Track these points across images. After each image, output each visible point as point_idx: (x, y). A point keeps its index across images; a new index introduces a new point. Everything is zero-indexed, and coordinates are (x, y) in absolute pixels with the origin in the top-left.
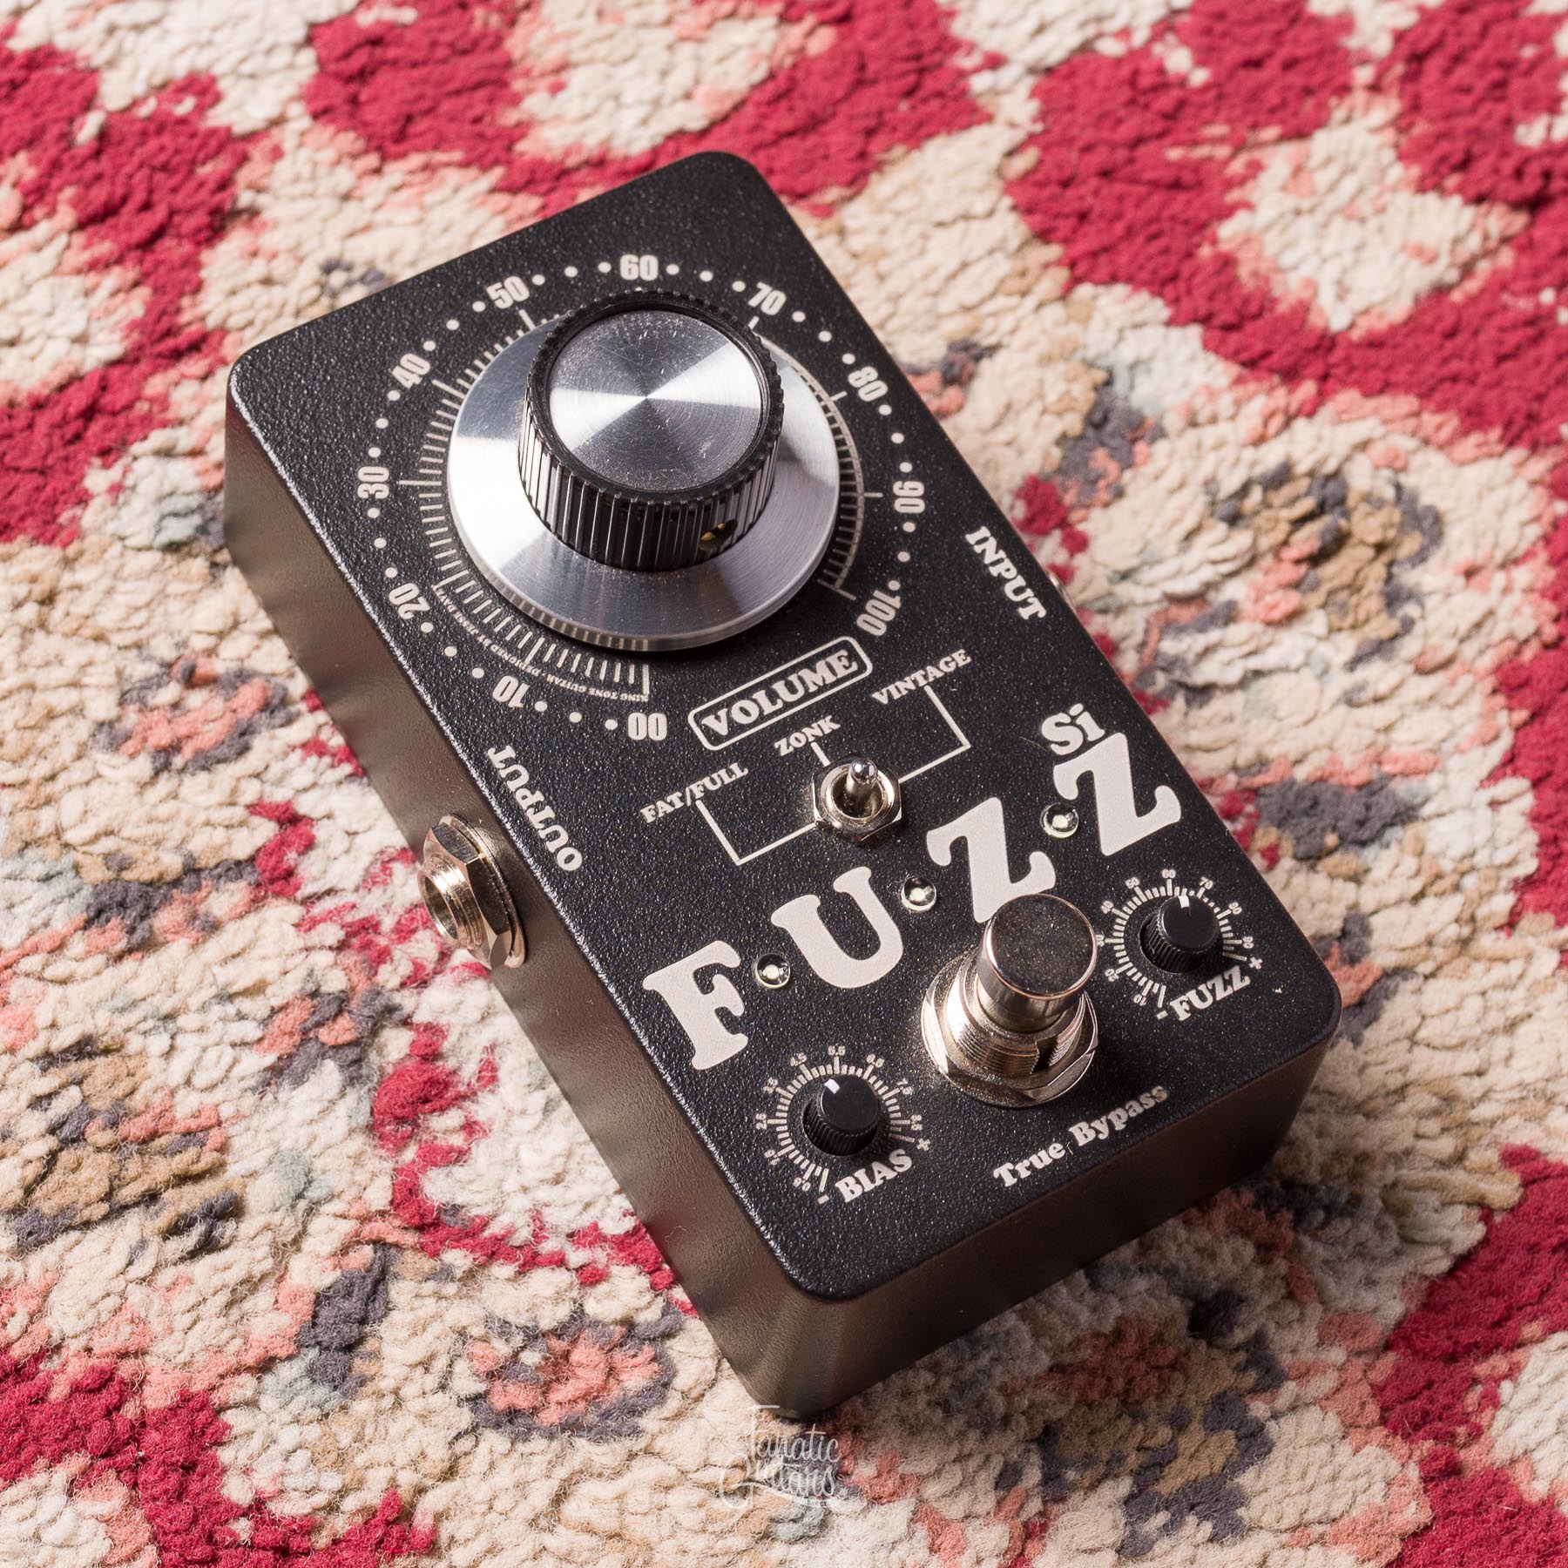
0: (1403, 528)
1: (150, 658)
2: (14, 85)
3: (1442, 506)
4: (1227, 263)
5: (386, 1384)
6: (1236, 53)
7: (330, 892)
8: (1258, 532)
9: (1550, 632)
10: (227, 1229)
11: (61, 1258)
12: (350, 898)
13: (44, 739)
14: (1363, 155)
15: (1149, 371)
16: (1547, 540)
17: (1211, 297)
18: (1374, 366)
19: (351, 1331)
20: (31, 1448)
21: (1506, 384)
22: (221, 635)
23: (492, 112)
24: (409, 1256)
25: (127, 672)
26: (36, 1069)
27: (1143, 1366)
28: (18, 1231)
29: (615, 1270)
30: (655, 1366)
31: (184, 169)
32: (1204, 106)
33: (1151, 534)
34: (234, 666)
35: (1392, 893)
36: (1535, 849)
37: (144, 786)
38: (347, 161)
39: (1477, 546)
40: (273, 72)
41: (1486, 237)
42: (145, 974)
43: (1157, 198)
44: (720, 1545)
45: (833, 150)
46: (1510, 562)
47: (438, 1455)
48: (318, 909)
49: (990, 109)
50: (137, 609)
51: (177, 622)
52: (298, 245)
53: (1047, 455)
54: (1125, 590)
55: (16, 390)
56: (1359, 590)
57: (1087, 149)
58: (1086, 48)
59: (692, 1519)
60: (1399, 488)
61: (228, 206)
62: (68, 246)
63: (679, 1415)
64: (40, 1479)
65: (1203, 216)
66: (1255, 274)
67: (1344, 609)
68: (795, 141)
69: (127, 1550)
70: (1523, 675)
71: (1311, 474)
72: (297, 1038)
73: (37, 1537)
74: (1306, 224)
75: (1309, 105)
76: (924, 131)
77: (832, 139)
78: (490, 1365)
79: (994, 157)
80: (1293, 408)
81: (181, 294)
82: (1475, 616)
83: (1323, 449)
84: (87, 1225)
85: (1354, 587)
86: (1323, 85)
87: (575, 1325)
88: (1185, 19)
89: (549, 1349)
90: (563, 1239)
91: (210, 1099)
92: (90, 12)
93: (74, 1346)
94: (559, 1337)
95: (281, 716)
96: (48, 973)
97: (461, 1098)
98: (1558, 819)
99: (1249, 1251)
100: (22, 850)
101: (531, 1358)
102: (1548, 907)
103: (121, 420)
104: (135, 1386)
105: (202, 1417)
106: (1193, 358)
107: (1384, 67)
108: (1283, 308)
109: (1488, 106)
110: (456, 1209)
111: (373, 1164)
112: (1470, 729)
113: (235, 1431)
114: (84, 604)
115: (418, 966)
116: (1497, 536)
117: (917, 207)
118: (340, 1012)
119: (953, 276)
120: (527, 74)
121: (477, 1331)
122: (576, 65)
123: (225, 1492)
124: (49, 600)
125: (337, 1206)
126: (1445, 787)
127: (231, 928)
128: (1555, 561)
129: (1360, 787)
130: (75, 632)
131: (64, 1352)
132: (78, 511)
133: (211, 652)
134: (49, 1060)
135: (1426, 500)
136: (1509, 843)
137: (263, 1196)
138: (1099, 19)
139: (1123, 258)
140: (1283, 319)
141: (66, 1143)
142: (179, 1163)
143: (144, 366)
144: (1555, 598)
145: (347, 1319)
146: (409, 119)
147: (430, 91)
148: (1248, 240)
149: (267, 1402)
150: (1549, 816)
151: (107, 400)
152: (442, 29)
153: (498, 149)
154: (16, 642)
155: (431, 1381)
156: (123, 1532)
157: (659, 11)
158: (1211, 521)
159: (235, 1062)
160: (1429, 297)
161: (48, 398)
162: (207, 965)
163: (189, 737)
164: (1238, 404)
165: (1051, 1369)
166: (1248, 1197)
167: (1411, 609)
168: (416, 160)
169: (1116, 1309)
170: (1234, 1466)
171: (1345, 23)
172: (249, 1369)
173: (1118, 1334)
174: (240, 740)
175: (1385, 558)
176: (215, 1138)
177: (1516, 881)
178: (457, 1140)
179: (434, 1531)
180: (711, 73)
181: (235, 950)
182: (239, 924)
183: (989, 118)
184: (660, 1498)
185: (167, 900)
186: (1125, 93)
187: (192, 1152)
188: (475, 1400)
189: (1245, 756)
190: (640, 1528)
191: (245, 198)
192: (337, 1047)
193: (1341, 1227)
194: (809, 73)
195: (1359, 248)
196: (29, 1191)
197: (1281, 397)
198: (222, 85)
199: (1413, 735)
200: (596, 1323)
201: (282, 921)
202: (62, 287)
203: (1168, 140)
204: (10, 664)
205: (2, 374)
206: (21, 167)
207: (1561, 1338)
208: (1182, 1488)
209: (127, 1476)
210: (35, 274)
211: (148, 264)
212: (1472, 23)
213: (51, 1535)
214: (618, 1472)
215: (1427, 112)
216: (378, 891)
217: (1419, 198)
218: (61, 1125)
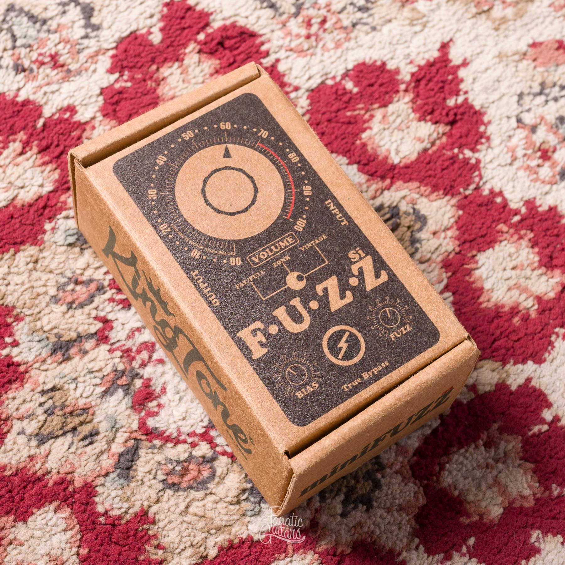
0: (415, 221)
1: (65, 277)
2: (19, 111)
3: (426, 214)
4: (364, 145)
5: (139, 478)
6: (366, 83)
7: (118, 341)
9: (457, 249)
10: (95, 438)
11: (50, 446)
12: (123, 342)
13: (37, 302)
14: (403, 111)
16: (456, 222)
17: (360, 156)
18: (407, 174)
19: (129, 464)
20: (44, 500)
21: (445, 177)
22: (84, 269)
24: (144, 442)
25: (59, 281)
26: (40, 395)
28: (38, 440)
29: (200, 443)
30: (211, 470)
31: (68, 134)
32: (357, 99)
34: (88, 278)
37: (64, 314)
39: (436, 225)
40: (91, 103)
41: (438, 134)
42: (67, 368)
43: (344, 127)
44: (232, 518)
46: (447, 229)
47: (154, 496)
48: (114, 347)
50: (61, 263)
51: (72, 266)
55: (24, 201)
56: (403, 240)
57: (324, 113)
58: (323, 83)
59: (223, 511)
60: (414, 209)
62: (36, 158)
63: (219, 483)
64: (47, 508)
65: (357, 131)
66: (372, 148)
69: (71, 526)
70: (449, 262)
71: (389, 207)
72: (111, 383)
73: (47, 524)
74: (387, 133)
75: (387, 97)
78: (167, 471)
80: (384, 187)
82: (436, 246)
83: (392, 199)
84: (57, 437)
86: (390, 91)
87: (190, 458)
88: (351, 72)
89: (183, 466)
90: (186, 435)
91: (88, 400)
92: (39, 89)
93: (54, 471)
94: (186, 462)
95: (102, 291)
96: (41, 368)
97: (156, 397)
98: (460, 303)
100: (32, 334)
101: (178, 468)
103: (54, 208)
104: (71, 482)
105: (90, 489)
106: (355, 174)
107: (408, 84)
108: (380, 158)
109: (439, 94)
110: (156, 429)
111: (133, 417)
112: (435, 279)
113: (99, 493)
114: (46, 263)
115: (143, 361)
116: (442, 222)
118: (122, 376)
121: (163, 462)
122: (177, 97)
123: (97, 509)
124: (36, 262)
125: (124, 429)
127: (91, 352)
128: (458, 229)
130: (44, 271)
131: (52, 473)
132: (43, 236)
133: (82, 274)
134: (43, 392)
135: (422, 212)
137: (103, 427)
138: (326, 74)
139: (335, 145)
140: (380, 161)
141: (49, 415)
142: (82, 418)
143: (59, 193)
144: (458, 239)
145: (128, 460)
147: (136, 107)
148: (370, 138)
149: (107, 484)
150: (458, 303)
151: (49, 203)
152: (138, 88)
154: (28, 274)
155: (151, 476)
156: (69, 522)
157: (200, 79)
159: (94, 390)
160: (422, 152)
161: (33, 203)
162: (85, 363)
163: (77, 299)
164: (368, 187)
167: (418, 245)
170: (373, 491)
171: (397, 71)
174: (91, 299)
175: (411, 230)
176: (91, 411)
178: (156, 409)
179: (154, 518)
181: (93, 358)
182: (93, 351)
184: (215, 506)
185: (73, 346)
186: (334, 96)
187: (85, 415)
188: (163, 481)
190: (210, 514)
192: (122, 385)
195: (402, 139)
196: (40, 429)
197: (381, 184)
198: (77, 108)
200: (195, 457)
201: (105, 350)
202: (35, 171)
203: (347, 110)
204: (26, 281)
205: (20, 197)
206: (22, 136)
207: (463, 451)
208: (357, 497)
209: (70, 506)
210: (28, 167)
211: (59, 163)
212: (434, 69)
213: (50, 523)
214: (203, 499)
215: (421, 97)
216: (131, 340)
217: (419, 123)
218: (48, 410)
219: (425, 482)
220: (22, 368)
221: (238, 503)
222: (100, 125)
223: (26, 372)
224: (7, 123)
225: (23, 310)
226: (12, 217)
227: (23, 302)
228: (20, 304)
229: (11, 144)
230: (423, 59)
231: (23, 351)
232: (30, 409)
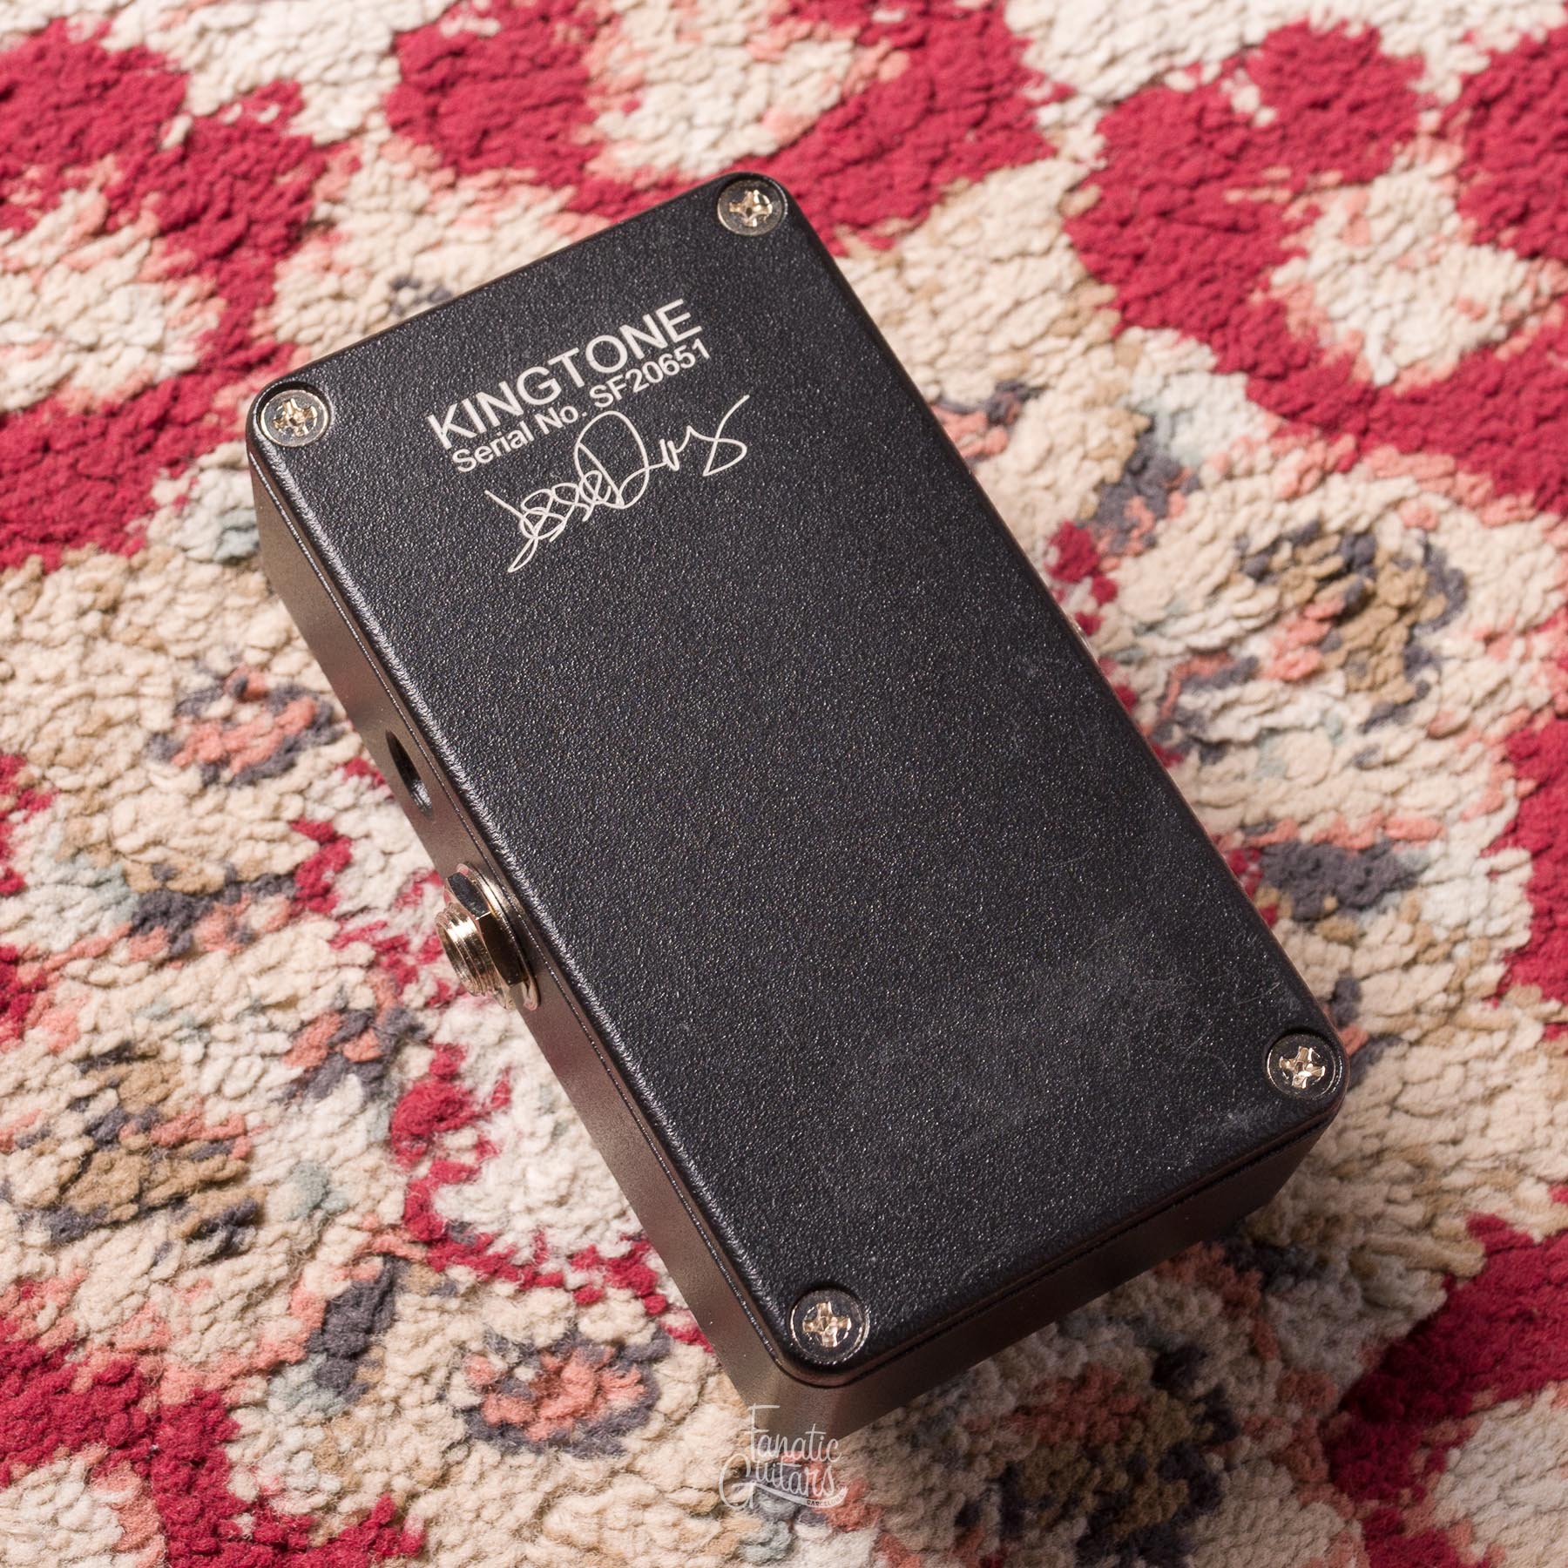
0: (1427, 590)
1: (206, 670)
2: (106, 86)
3: (1468, 569)
4: (1277, 310)
5: (387, 1393)
6: (1303, 94)
7: (364, 910)
8: (1286, 588)
9: (1563, 702)
10: (247, 1235)
11: (91, 1254)
12: (382, 916)
13: (100, 747)
14: (1421, 205)
15: (1191, 420)
17: (1258, 347)
18: (1413, 423)
19: (357, 1340)
20: (54, 1436)
21: (1543, 446)
22: (274, 651)
23: (566, 130)
24: (416, 1270)
25: (183, 683)
26: (77, 1070)
27: (1104, 1412)
28: (52, 1227)
29: (611, 1292)
30: (641, 1388)
31: (264, 179)
32: (1267, 147)
33: (1179, 586)
34: (284, 681)
35: (1384, 959)
36: (1528, 921)
37: (192, 798)
38: (422, 175)
39: (1499, 611)
40: (357, 80)
41: (1537, 294)
42: (183, 983)
43: (1213, 241)
44: (691, 1563)
45: (897, 180)
46: (1532, 628)
47: (432, 1462)
48: (352, 925)
49: (1056, 143)
50: (196, 621)
51: (233, 635)
52: (370, 261)
53: (1084, 501)
54: (1150, 642)
55: (92, 398)
56: (1380, 651)
57: (1148, 188)
58: (1155, 81)
59: (665, 1538)
60: (1428, 548)
61: (304, 219)
62: (149, 253)
63: (660, 1437)
64: (60, 1466)
65: (1258, 261)
66: (1304, 324)
67: (1362, 669)
68: (860, 169)
69: (137, 1538)
70: (1532, 745)
71: (1341, 532)
72: (323, 1052)
73: (54, 1520)
74: (1358, 274)
75: (1372, 150)
76: (988, 164)
77: (897, 168)
78: (486, 1379)
79: (1055, 193)
80: (1330, 463)
81: (254, 307)
82: (1490, 684)
83: (1355, 507)
84: (116, 1224)
85: (1375, 648)
86: (1387, 130)
87: (569, 1343)
88: (1258, 54)
89: (542, 1366)
90: (563, 1260)
91: (238, 1108)
92: (183, 14)
93: (98, 1340)
94: (553, 1354)
95: (326, 734)
96: (94, 977)
97: (475, 1117)
98: (1555, 891)
99: (1216, 1305)
100: (74, 857)
101: (525, 1374)
102: (1536, 979)
103: (190, 431)
104: (152, 1382)
105: (213, 1415)
106: (1235, 408)
107: (1450, 112)
108: (1328, 360)
109: (1549, 159)
110: (463, 1226)
111: (388, 1178)
112: (1475, 798)
113: (243, 1431)
114: (145, 616)
115: (442, 987)
116: (1520, 602)
117: (976, 242)
118: (365, 1029)
119: (1006, 314)
120: (603, 91)
121: (475, 1346)
122: (652, 84)
123: (231, 1488)
124: (112, 609)
125: (352, 1218)
126: (1446, 855)
127: (268, 940)
129: (1362, 851)
130: (136, 642)
131: (89, 1344)
132: (144, 521)
133: (264, 667)
134: (88, 1062)
135: (1455, 561)
136: (1504, 914)
137: (282, 1204)
138: (1171, 53)
139: (1175, 303)
140: (1327, 371)
141: (102, 1144)
142: (206, 1169)
143: (215, 378)
145: (354, 1328)
146: (485, 133)
147: (507, 106)
148: (1299, 288)
149: (275, 1404)
150: (1546, 889)
151: (178, 411)
152: (522, 42)
153: (569, 168)
154: (79, 650)
155: (430, 1392)
156: (133, 1521)
157: (737, 32)
158: (1239, 576)
159: (264, 1072)
160: (1475, 354)
161: (121, 407)
162: (243, 977)
163: (238, 751)
164: (1275, 457)
165: (1016, 1410)
166: (1218, 1252)
167: (1428, 674)
168: (489, 177)
169: (1082, 1356)
170: (1188, 1515)
171: (1416, 65)
172: (260, 1371)
173: (1083, 1381)
174: (286, 756)
175: (1408, 620)
176: (240, 1146)
177: (1507, 951)
178: (469, 1159)
179: (424, 1536)
180: (784, 96)
181: (272, 961)
182: (276, 936)
183: (1054, 153)
184: (637, 1515)
185: (208, 911)
186: (1190, 132)
187: (218, 1160)
188: (470, 1411)
189: (1253, 815)
190: (618, 1543)
191: (322, 210)
192: (360, 1063)
193: (1308, 1289)
194: (879, 99)
195: (1410, 299)
196: (63, 1188)
197: (1318, 451)
198: (307, 93)
199: (1421, 800)
200: (588, 1342)
201: (317, 936)
202: (141, 294)
203: (1228, 182)
204: (72, 673)
205: (79, 381)
206: (108, 170)
207: (1510, 1407)
208: (1133, 1534)
209: (140, 1467)
210: (116, 280)
211: (225, 274)
212: (1543, 70)
213: (67, 1519)
214: (599, 1489)
215: (1489, 161)
216: (408, 911)
217: (1474, 251)
218: (97, 1126)
219: (1373, 1504)
220: (26, 973)
221: (720, 1512)
222: (379, 157)
223: (40, 985)
224: (61, 122)
225: (51, 773)
226: (46, 448)
227: (53, 744)
228: (41, 750)
229: (68, 197)
230: (1510, 29)
231: (38, 913)
232: (34, 1116)
